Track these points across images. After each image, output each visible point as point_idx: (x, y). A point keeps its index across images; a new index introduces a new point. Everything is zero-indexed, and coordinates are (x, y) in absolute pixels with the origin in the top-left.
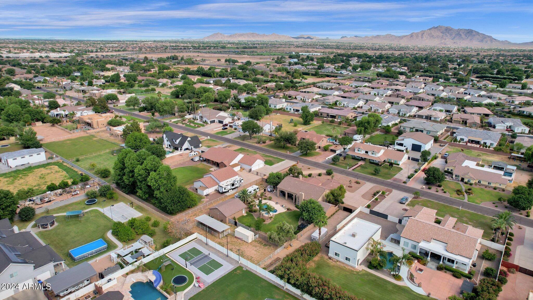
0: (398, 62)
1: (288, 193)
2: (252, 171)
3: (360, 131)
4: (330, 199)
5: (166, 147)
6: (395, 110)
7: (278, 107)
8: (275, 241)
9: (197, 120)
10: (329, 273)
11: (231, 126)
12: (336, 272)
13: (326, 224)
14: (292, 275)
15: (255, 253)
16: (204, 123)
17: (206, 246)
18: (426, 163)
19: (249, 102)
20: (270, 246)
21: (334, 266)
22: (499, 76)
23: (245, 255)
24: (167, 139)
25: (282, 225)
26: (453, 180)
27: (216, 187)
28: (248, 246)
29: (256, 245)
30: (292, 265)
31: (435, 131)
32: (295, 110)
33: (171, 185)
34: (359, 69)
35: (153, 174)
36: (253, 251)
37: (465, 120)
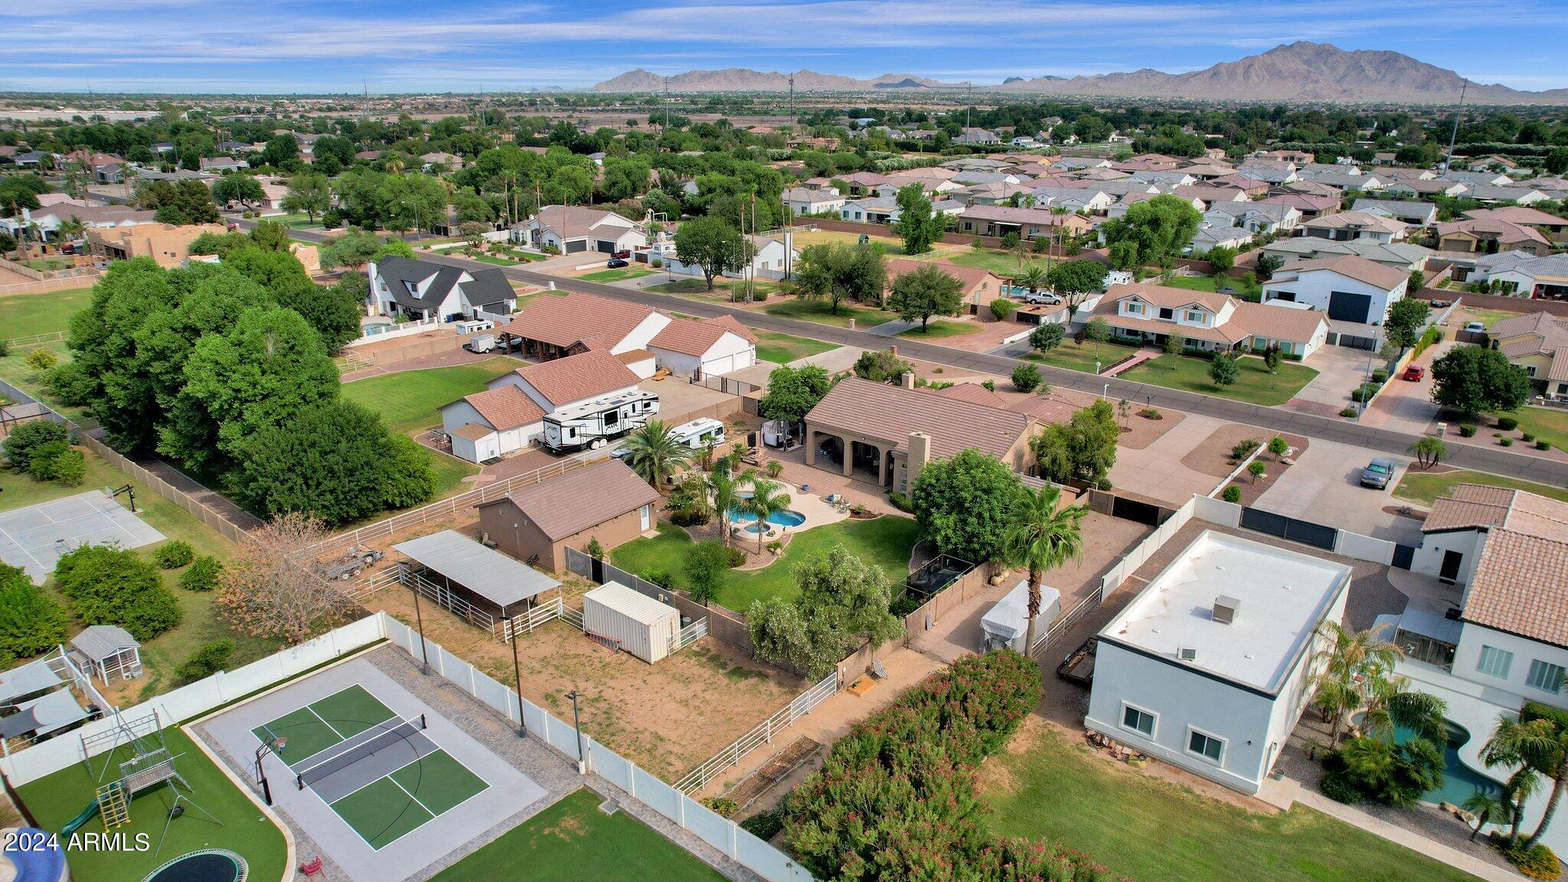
0: (1192, 124)
1: (855, 444)
2: (703, 378)
3: (1122, 253)
4: (1054, 461)
5: (381, 311)
6: (1225, 215)
7: (814, 209)
8: (786, 647)
9: (524, 243)
10: (1106, 830)
11: (642, 258)
12: (1145, 821)
13: (1070, 550)
14: (890, 855)
15: (681, 714)
16: (546, 251)
17: (422, 679)
18: (1409, 353)
19: (710, 191)
20: (762, 676)
21: (1121, 785)
22: (1530, 146)
23: (622, 724)
24: (381, 280)
25: (826, 564)
26: (1553, 404)
27: (537, 429)
28: (648, 678)
29: (688, 673)
30: (886, 790)
31: (1397, 259)
32: (874, 219)
33: (304, 398)
34: (1073, 138)
35: (209, 345)
36: (672, 706)
37: (1488, 238)
